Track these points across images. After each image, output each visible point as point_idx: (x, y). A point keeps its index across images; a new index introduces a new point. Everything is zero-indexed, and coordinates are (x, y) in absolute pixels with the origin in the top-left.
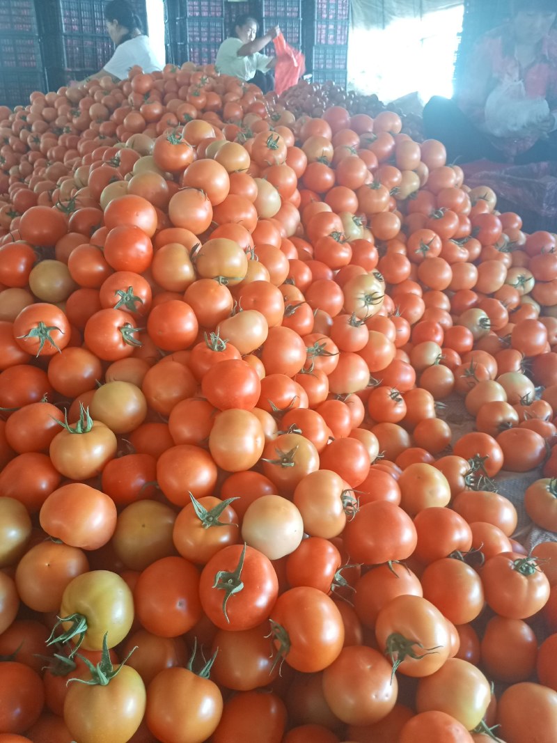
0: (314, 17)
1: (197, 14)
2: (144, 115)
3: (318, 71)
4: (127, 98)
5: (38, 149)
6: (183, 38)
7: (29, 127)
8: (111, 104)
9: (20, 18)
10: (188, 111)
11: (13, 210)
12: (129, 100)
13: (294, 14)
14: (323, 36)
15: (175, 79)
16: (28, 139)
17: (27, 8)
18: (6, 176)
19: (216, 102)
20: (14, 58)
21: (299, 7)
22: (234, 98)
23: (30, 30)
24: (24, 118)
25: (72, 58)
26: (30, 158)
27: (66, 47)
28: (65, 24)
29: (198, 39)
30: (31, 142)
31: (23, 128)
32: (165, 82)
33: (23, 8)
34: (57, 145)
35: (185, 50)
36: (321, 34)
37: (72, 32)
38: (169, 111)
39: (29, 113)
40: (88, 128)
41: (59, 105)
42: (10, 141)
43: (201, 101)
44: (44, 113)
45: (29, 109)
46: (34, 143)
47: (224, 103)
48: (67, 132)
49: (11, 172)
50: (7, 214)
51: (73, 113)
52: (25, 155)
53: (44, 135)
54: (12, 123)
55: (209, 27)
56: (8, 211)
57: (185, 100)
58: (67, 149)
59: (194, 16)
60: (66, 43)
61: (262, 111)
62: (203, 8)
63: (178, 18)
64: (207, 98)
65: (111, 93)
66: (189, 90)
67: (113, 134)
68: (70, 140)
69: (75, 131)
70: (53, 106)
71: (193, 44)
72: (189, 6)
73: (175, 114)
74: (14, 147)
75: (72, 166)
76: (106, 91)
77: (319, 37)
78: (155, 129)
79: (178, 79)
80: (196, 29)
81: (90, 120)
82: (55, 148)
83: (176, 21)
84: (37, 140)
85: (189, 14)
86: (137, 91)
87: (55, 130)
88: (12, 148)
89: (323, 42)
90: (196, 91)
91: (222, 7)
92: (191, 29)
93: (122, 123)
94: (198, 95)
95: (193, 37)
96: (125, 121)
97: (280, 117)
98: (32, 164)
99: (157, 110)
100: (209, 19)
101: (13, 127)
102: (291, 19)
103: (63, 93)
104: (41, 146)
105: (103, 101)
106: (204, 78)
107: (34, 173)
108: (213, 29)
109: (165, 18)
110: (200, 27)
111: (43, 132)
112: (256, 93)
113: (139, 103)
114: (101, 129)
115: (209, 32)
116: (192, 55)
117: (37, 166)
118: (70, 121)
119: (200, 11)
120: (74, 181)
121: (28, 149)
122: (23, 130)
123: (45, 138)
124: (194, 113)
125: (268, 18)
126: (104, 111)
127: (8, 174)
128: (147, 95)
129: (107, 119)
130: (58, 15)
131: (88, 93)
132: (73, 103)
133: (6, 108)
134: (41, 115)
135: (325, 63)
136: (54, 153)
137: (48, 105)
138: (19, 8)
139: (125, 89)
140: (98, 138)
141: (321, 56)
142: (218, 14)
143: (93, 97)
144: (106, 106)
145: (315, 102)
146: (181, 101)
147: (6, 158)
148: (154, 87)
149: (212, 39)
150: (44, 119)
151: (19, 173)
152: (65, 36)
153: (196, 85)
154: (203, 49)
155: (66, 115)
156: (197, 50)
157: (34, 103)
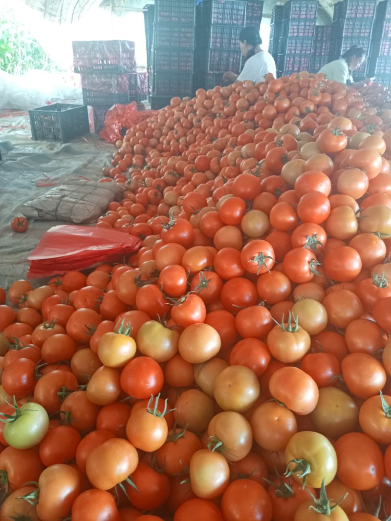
0: (381, 36)
1: (296, 34)
2: (276, 108)
3: (378, 75)
4: (262, 95)
5: (200, 127)
6: (283, 51)
7: (195, 111)
8: (251, 99)
9: (185, 39)
10: (308, 106)
12: (264, 96)
13: (367, 35)
14: (386, 50)
15: (298, 83)
16: (194, 120)
17: (189, 33)
18: (178, 143)
19: (328, 99)
21: (370, 29)
22: (340, 97)
23: (190, 46)
24: (192, 106)
25: (213, 65)
26: (194, 133)
27: (211, 58)
28: (212, 42)
29: (293, 51)
30: (196, 122)
31: (191, 112)
32: (291, 85)
33: (188, 33)
34: (213, 125)
35: (284, 59)
36: (384, 49)
37: (216, 47)
38: (294, 106)
39: (195, 103)
40: (235, 115)
41: (215, 98)
42: (181, 120)
43: (318, 99)
44: (205, 103)
45: (195, 100)
46: (197, 123)
47: (333, 100)
48: (219, 116)
49: (180, 140)
51: (224, 104)
52: (191, 130)
53: (205, 117)
54: (184, 108)
55: (302, 43)
57: (306, 98)
58: (220, 128)
59: (293, 36)
60: (211, 55)
61: (361, 107)
62: (300, 31)
63: (280, 37)
64: (323, 97)
65: (251, 91)
66: (309, 92)
67: (253, 120)
68: (223, 123)
69: (224, 116)
70: (211, 99)
71: (289, 55)
72: (291, 29)
73: (299, 107)
74: (184, 125)
75: (228, 141)
76: (248, 90)
77: (383, 51)
78: (284, 117)
79: (300, 83)
80: (293, 45)
81: (236, 110)
82: (213, 127)
83: (279, 39)
84: (199, 121)
85: (290, 35)
86: (271, 91)
87: (211, 115)
88: (182, 125)
89: (386, 54)
90: (316, 92)
91: (314, 29)
92: (290, 45)
93: (261, 112)
94: (317, 95)
95: (291, 50)
96: (264, 112)
98: (195, 136)
99: (286, 104)
100: (303, 38)
101: (185, 112)
102: (364, 38)
103: (218, 91)
104: (202, 125)
105: (246, 97)
106: (320, 83)
107: (196, 143)
108: (305, 45)
109: (271, 37)
110: (296, 44)
111: (203, 116)
112: (353, 94)
113: (272, 99)
114: (245, 116)
115: (302, 47)
116: (288, 62)
117: (198, 138)
118: (222, 109)
119: (298, 33)
121: (192, 125)
122: (191, 114)
123: (205, 120)
124: (312, 107)
125: (346, 37)
126: (247, 103)
127: (179, 142)
128: (277, 93)
129: (248, 110)
130: (209, 37)
131: (235, 91)
132: (225, 98)
133: (179, 98)
134: (203, 104)
135: (385, 70)
136: (211, 131)
137: (207, 98)
138: (185, 32)
139: (261, 89)
140: (243, 122)
141: (382, 64)
142: (310, 35)
143: (239, 93)
144: (248, 100)
146: (303, 99)
147: (179, 132)
148: (283, 88)
149: (304, 52)
150: (204, 107)
151: (186, 142)
152: (211, 50)
153: (314, 88)
154: (296, 58)
155: (220, 105)
156: (292, 59)
157: (198, 96)
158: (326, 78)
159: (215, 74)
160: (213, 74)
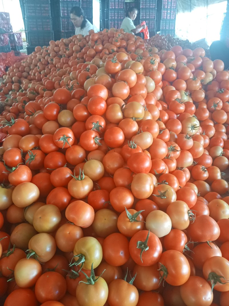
0: (162, 8)
1: (114, 7)
2: (95, 50)
3: (162, 30)
4: (88, 43)
5: (52, 64)
6: (107, 17)
7: (49, 55)
8: (82, 45)
9: (45, 11)
10: (113, 48)
11: (45, 89)
12: (89, 44)
13: (154, 7)
14: (165, 16)
15: (108, 35)
16: (49, 60)
17: (47, 7)
18: (40, 74)
19: (124, 44)
20: (42, 27)
21: (155, 3)
22: (132, 42)
23: (48, 15)
24: (47, 51)
25: (64, 27)
26: (49, 67)
27: (62, 22)
28: (62, 13)
29: (113, 18)
30: (50, 61)
31: (47, 55)
32: (104, 36)
33: (46, 7)
34: (60, 62)
35: (108, 22)
36: (164, 15)
37: (64, 16)
38: (105, 48)
39: (49, 49)
40: (73, 55)
41: (61, 46)
42: (41, 60)
43: (118, 44)
44: (55, 49)
45: (49, 47)
46: (51, 61)
47: (127, 44)
48: (64, 57)
49: (42, 73)
50: (43, 90)
51: (66, 49)
52: (47, 66)
53: (55, 58)
54: (42, 53)
55: (118, 13)
56: (43, 89)
57: (112, 43)
58: (64, 64)
59: (112, 8)
60: (62, 21)
61: (143, 47)
62: (116, 5)
63: (106, 9)
64: (121, 42)
65: (82, 41)
66: (114, 40)
67: (83, 58)
68: (66, 60)
69: (67, 57)
70: (58, 46)
71: (111, 20)
72: (110, 4)
73: (108, 49)
74: (43, 63)
75: (67, 71)
76: (80, 40)
77: (163, 16)
78: (100, 56)
79: (109, 35)
80: (113, 14)
81: (73, 52)
82: (60, 63)
83: (104, 10)
84: (52, 60)
85: (110, 8)
86: (92, 40)
87: (59, 56)
88: (42, 63)
89: (165, 18)
90: (117, 40)
91: (124, 4)
92: (111, 14)
93: (87, 53)
94: (117, 41)
95: (112, 17)
96: (88, 52)
97: (152, 50)
98: (50, 70)
99: (100, 48)
100: (118, 9)
101: (43, 55)
102: (152, 9)
103: (62, 41)
104: (54, 62)
105: (78, 44)
106: (120, 34)
107: (51, 73)
108: (120, 14)
109: (100, 9)
110: (114, 13)
111: (54, 57)
112: (140, 40)
113: (93, 45)
114: (78, 56)
115: (118, 15)
116: (111, 24)
117: (52, 71)
118: (65, 52)
119: (115, 6)
120: (70, 77)
121: (48, 63)
122: (47, 56)
123: (55, 59)
124: (115, 49)
125: (143, 8)
126: (79, 48)
127: (41, 73)
128: (96, 41)
129: (80, 51)
130: (59, 10)
131: (72, 41)
132: (66, 45)
133: (40, 47)
134: (54, 50)
135: (166, 27)
136: (59, 66)
137: (56, 46)
138: (44, 7)
139: (87, 39)
140: (77, 59)
141: (164, 24)
142: (122, 7)
143: (74, 42)
144: (79, 46)
145: (163, 43)
146: (110, 44)
147: (40, 67)
148: (99, 38)
149: (119, 18)
150: (55, 52)
151: (45, 73)
152: (62, 18)
153: (116, 37)
154: (115, 22)
155: (64, 50)
156: (113, 22)
157: (51, 45)
158: (124, 32)
159: (66, 32)
160: (64, 32)
